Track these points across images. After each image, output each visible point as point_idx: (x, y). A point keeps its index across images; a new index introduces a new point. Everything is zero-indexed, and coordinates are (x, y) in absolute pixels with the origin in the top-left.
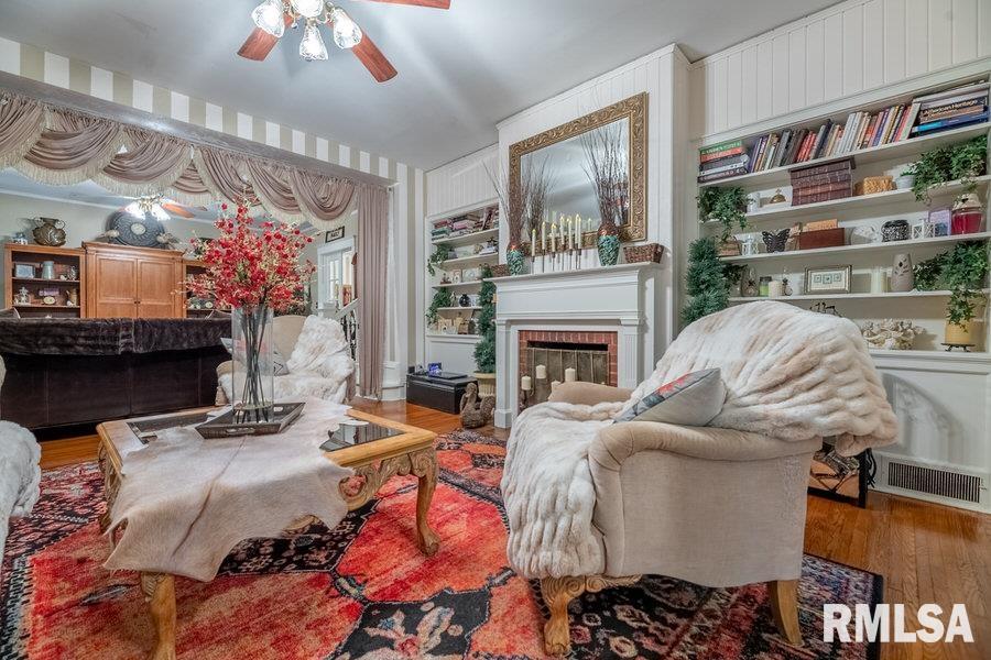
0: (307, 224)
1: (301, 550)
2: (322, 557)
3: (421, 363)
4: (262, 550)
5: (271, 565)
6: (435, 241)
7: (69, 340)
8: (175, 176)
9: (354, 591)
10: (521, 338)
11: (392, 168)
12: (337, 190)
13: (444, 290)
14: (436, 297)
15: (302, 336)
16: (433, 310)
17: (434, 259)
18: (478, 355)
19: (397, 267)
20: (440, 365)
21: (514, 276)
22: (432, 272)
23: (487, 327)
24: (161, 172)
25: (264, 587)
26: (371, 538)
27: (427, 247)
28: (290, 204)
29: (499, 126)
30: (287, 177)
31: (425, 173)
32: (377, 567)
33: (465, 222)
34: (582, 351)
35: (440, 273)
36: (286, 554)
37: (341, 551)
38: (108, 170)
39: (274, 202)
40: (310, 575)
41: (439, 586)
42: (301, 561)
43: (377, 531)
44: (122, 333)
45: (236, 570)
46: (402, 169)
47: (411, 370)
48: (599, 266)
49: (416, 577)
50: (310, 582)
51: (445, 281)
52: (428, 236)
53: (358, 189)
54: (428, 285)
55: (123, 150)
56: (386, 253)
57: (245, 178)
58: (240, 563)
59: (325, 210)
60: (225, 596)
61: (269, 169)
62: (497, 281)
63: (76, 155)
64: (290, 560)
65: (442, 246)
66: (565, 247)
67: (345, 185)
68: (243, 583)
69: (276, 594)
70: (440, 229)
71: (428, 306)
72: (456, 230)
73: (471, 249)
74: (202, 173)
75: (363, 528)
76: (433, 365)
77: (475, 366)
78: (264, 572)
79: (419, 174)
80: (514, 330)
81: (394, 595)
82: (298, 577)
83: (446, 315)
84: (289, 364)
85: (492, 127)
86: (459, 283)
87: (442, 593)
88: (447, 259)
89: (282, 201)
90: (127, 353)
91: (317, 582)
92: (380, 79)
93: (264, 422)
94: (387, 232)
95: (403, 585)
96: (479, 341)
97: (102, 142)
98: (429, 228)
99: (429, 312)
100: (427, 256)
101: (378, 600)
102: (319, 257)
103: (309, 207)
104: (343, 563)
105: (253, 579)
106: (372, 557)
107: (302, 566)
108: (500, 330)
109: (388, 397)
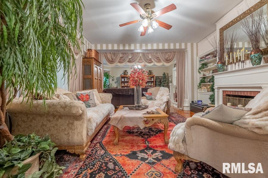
0: (163, 65)
1: (144, 135)
2: (146, 137)
3: (195, 100)
4: (138, 133)
5: (138, 135)
6: (200, 63)
7: (123, 92)
8: (138, 60)
9: (147, 144)
10: (223, 93)
11: (186, 45)
12: (171, 55)
13: (204, 78)
14: (201, 80)
15: (159, 92)
16: (200, 84)
17: (200, 69)
18: (210, 98)
19: (188, 73)
20: (201, 101)
21: (220, 73)
22: (200, 73)
23: (213, 90)
24: (136, 60)
25: (135, 138)
26: (157, 137)
27: (198, 65)
28: (159, 61)
29: (216, 24)
30: (159, 55)
31: (197, 44)
32: (154, 142)
33: (209, 56)
34: (247, 99)
35: (202, 73)
36: (141, 134)
37: (150, 137)
38: (128, 62)
39: (156, 61)
40: (142, 139)
41: (163, 150)
42: (143, 136)
43: (159, 136)
44: (130, 91)
45: (133, 134)
46: (189, 45)
47: (193, 102)
48: (251, 66)
49: (160, 146)
50: (142, 140)
51: (204, 75)
52: (198, 62)
53: (176, 53)
54: (198, 77)
55: (130, 57)
56: (185, 69)
57: (150, 57)
58: (134, 133)
59: (168, 61)
60: (129, 137)
61: (154, 54)
62: (214, 75)
63: (124, 60)
64: (141, 135)
65: (203, 64)
66: (240, 60)
67: (172, 53)
68: (132, 136)
69: (136, 139)
70: (202, 59)
71: (198, 83)
72: (207, 59)
73: (211, 64)
74: (142, 59)
75: (157, 135)
76: (199, 101)
77: (210, 102)
78: (136, 136)
79: (195, 45)
80: (221, 91)
81: (154, 147)
82: (140, 138)
83: (205, 86)
84: (156, 98)
85: (214, 25)
86: (208, 75)
87: (163, 151)
88: (204, 68)
89: (157, 61)
90: (130, 94)
91: (143, 140)
92: (168, 29)
93: (139, 108)
94: (185, 63)
95: (157, 147)
96: (211, 94)
97: (127, 57)
98: (198, 60)
99: (198, 85)
100: (198, 68)
101: (150, 147)
102: (173, 71)
103: (163, 60)
104: (149, 139)
105: (134, 136)
106: (155, 140)
107: (142, 137)
108: (216, 90)
109: (185, 109)
